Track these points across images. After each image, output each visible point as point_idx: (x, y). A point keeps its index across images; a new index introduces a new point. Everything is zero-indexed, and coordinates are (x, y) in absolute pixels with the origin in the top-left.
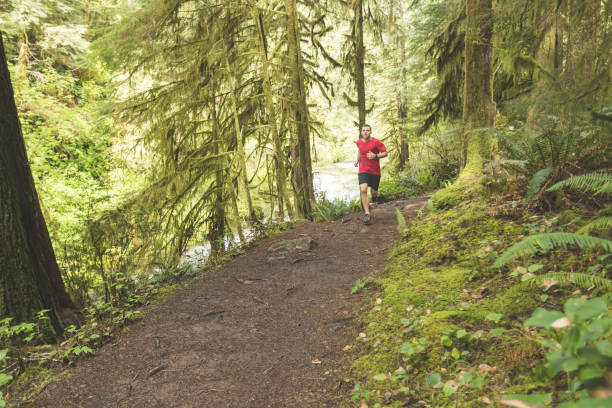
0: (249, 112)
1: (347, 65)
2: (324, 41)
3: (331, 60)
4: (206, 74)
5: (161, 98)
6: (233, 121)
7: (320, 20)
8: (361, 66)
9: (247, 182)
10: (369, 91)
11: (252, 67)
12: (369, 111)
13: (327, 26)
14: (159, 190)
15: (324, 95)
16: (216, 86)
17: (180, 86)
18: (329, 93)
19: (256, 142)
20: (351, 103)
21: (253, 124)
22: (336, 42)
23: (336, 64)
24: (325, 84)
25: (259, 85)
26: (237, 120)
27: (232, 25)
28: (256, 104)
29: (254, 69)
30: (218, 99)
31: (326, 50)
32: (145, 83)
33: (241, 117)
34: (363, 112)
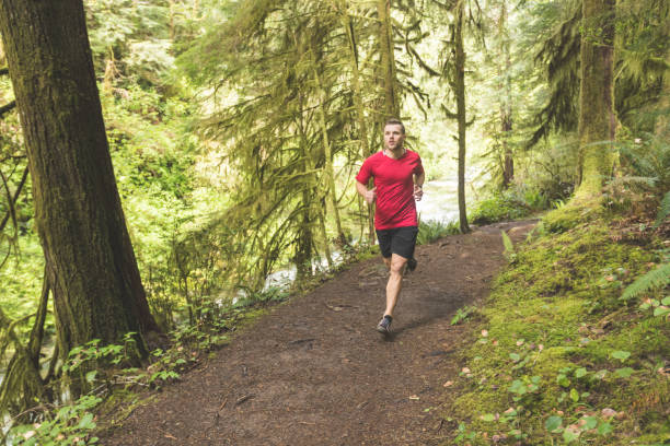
0: (338, 127)
1: (446, 74)
2: (420, 48)
3: (427, 69)
4: (294, 87)
5: (246, 113)
6: (322, 137)
7: (416, 26)
8: (461, 75)
9: (335, 202)
10: (469, 100)
11: (341, 79)
12: (469, 124)
13: (423, 32)
14: (244, 210)
15: (420, 107)
16: (303, 100)
17: (266, 100)
18: (424, 105)
19: (346, 159)
20: (450, 115)
21: (342, 140)
22: (433, 49)
23: (432, 73)
24: (421, 95)
25: (349, 98)
26: (325, 136)
27: (321, 34)
28: (345, 118)
29: (343, 81)
30: (305, 114)
31: (422, 58)
32: (230, 98)
33: (329, 132)
34: (463, 125)
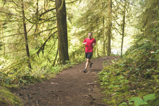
0: (99, 36)
1: (121, 26)
2: (117, 20)
3: (118, 24)
4: (92, 28)
5: (83, 32)
6: (96, 37)
7: (116, 16)
8: (124, 27)
9: (98, 50)
10: (125, 32)
11: (100, 27)
12: (124, 36)
13: (118, 18)
14: (82, 49)
15: (116, 32)
16: (93, 30)
17: (87, 30)
18: (117, 32)
19: (100, 41)
20: (121, 34)
21: (100, 38)
22: (120, 20)
23: (119, 25)
24: (117, 29)
25: (102, 30)
26: (97, 37)
27: (98, 19)
28: (101, 34)
30: (93, 33)
32: (80, 30)
33: (97, 36)
34: (123, 36)
